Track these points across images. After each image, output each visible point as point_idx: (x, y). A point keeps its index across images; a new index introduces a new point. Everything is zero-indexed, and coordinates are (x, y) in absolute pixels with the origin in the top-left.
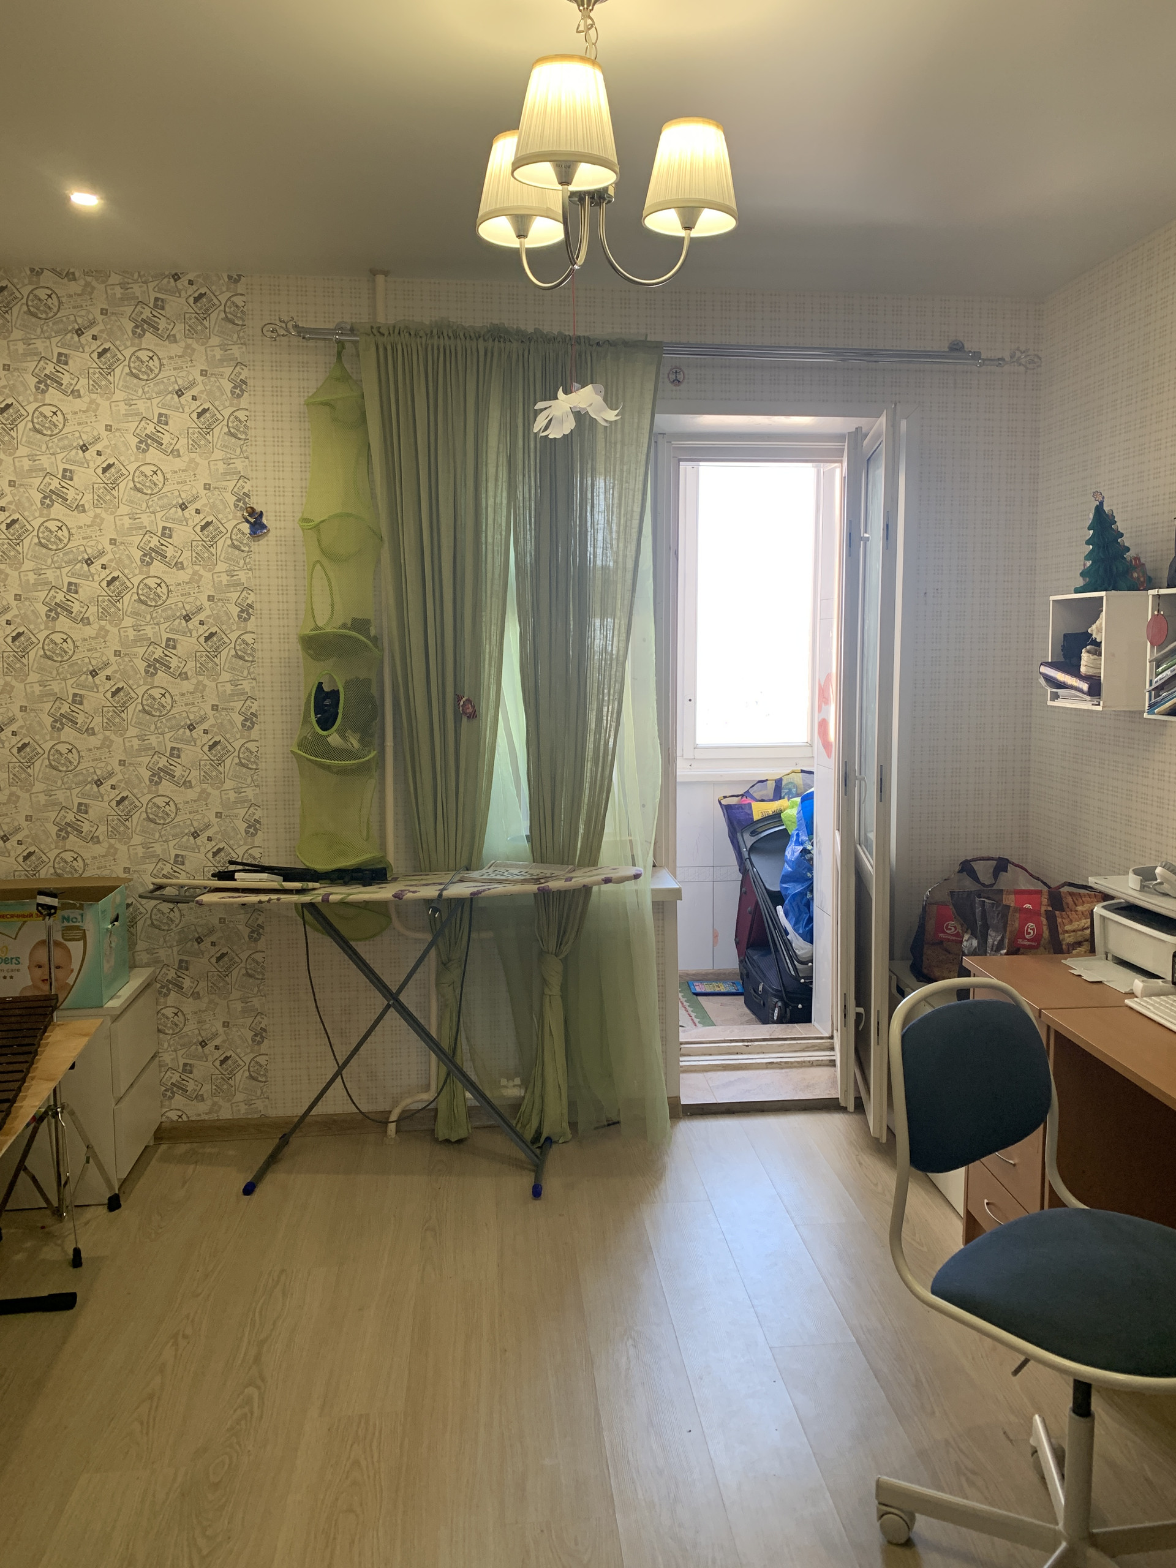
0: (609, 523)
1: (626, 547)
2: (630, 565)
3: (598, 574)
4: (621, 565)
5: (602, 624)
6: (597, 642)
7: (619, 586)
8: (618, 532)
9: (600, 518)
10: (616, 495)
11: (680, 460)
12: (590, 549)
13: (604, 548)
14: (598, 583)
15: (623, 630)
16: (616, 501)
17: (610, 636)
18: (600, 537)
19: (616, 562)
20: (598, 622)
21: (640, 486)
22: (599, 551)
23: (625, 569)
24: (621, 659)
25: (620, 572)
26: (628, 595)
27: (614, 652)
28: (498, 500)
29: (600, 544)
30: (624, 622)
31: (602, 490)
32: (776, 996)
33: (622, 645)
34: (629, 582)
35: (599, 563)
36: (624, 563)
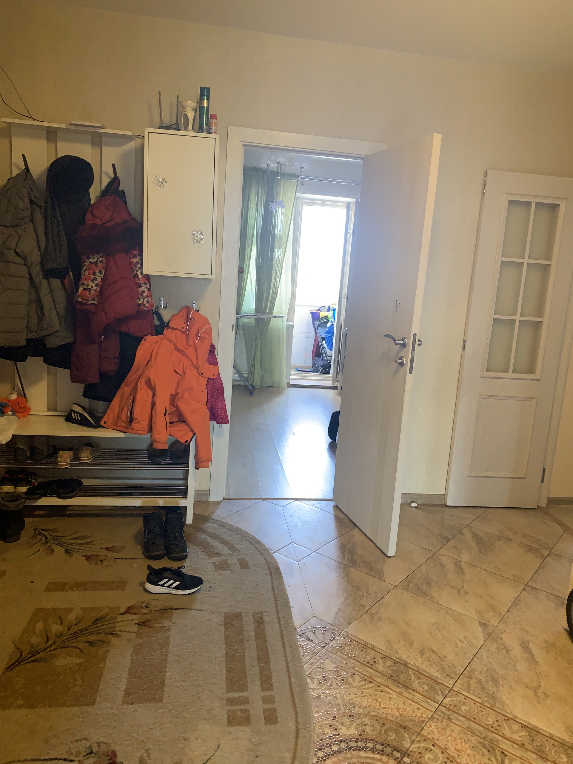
0: (282, 222)
1: (286, 229)
2: (287, 234)
3: (278, 236)
4: (284, 234)
5: (278, 250)
6: (276, 254)
7: (283, 240)
8: (284, 225)
9: (280, 221)
10: (284, 215)
11: (303, 205)
12: (276, 229)
13: (280, 229)
14: (278, 239)
15: (284, 252)
16: (284, 217)
17: (280, 253)
18: (279, 226)
19: (283, 233)
20: (277, 249)
21: (291, 213)
22: (279, 230)
23: (285, 235)
24: (282, 260)
25: (284, 236)
26: (285, 243)
27: (281, 258)
28: (253, 214)
29: (279, 228)
30: (284, 250)
31: (281, 214)
32: (321, 367)
33: (283, 256)
34: (286, 239)
35: (278, 233)
36: (285, 234)
